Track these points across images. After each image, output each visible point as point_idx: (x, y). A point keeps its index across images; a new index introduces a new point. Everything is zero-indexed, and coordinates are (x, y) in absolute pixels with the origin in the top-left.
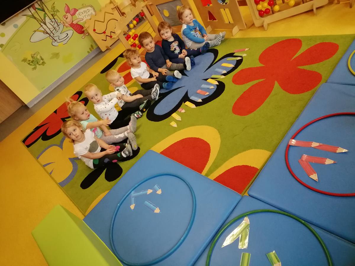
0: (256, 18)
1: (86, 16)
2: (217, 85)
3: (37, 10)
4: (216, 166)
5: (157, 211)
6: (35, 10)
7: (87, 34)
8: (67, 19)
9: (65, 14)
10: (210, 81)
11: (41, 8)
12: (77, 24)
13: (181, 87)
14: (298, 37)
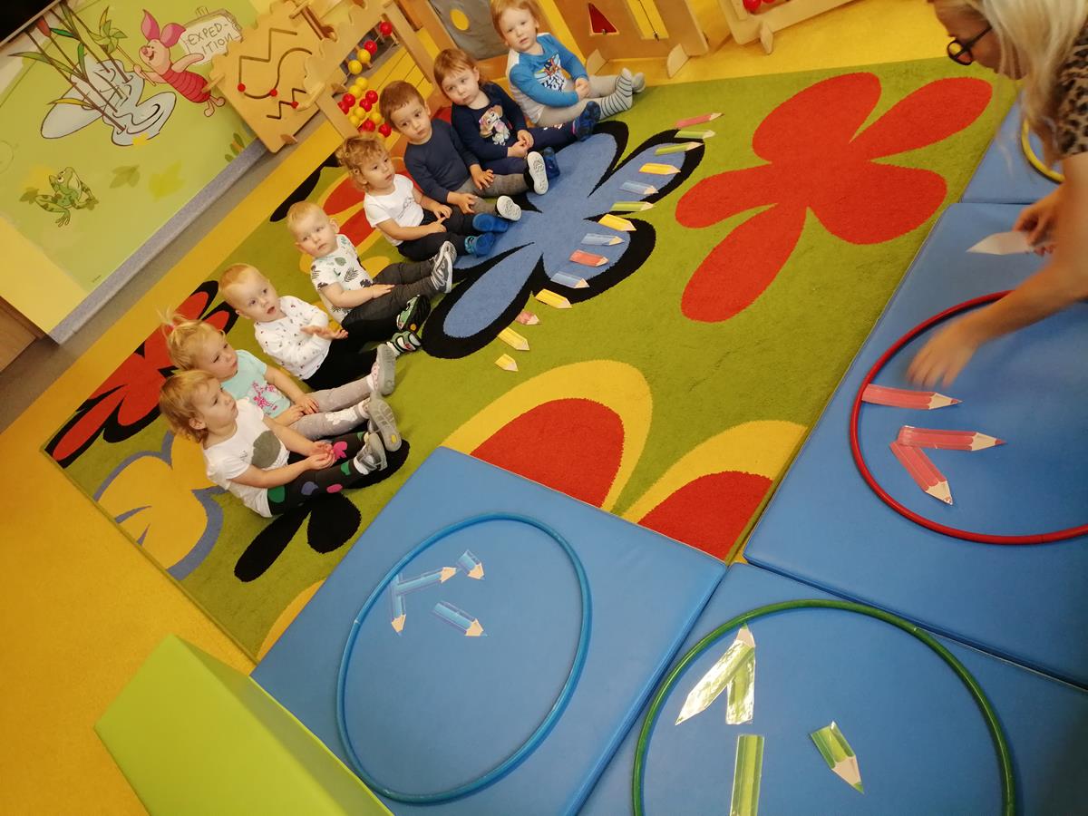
0: (737, 18)
1: (212, 45)
2: (630, 232)
3: (53, 35)
4: (644, 479)
5: (475, 629)
6: (50, 36)
7: (220, 102)
8: (151, 57)
9: (145, 42)
10: (608, 220)
11: (66, 29)
12: (185, 73)
13: (523, 247)
14: (867, 67)
